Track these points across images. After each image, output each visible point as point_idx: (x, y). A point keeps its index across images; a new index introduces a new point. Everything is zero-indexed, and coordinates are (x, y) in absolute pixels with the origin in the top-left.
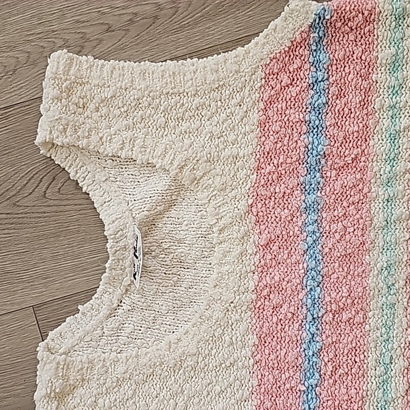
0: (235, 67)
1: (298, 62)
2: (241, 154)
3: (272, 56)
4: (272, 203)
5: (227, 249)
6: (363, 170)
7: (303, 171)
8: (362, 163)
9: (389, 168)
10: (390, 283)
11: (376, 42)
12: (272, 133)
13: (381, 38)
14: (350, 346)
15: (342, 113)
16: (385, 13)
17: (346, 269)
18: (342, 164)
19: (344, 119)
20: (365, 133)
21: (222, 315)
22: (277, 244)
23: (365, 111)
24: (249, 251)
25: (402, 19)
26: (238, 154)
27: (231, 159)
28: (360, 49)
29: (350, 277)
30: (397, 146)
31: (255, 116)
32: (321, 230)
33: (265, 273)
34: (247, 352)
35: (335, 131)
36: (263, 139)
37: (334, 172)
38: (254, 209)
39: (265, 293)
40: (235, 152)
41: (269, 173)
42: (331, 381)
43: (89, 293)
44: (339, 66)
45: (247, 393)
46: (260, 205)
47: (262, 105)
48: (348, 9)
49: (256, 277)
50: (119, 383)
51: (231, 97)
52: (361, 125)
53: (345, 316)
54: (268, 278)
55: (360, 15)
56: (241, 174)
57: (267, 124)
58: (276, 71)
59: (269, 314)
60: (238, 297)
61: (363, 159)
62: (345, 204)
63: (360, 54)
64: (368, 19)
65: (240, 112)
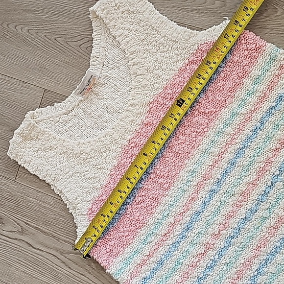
0: (187, 38)
2: (162, 77)
3: (206, 41)
4: (161, 108)
5: (128, 115)
6: (210, 120)
8: (212, 117)
9: (222, 127)
10: (189, 179)
11: (255, 64)
12: (182, 77)
13: (258, 63)
14: (154, 196)
15: (219, 88)
16: (267, 53)
17: (174, 159)
18: (203, 111)
19: (218, 92)
20: (223, 104)
21: (109, 143)
22: (152, 127)
23: (229, 94)
24: (137, 122)
25: (273, 60)
26: (161, 76)
27: (157, 76)
28: (246, 62)
29: (173, 164)
30: (233, 120)
31: (180, 65)
32: (175, 134)
33: (138, 137)
34: (110, 167)
35: (210, 94)
36: (177, 77)
37: (197, 112)
38: (151, 105)
39: (132, 145)
40: (161, 74)
41: (168, 94)
42: (136, 206)
44: (232, 65)
45: (99, 186)
46: (155, 105)
47: (187, 62)
48: (250, 37)
49: (133, 135)
52: (223, 99)
53: (161, 181)
54: (138, 140)
55: (255, 45)
56: (156, 86)
57: (183, 72)
58: (203, 49)
59: (129, 156)
60: (120, 139)
61: (214, 115)
62: (192, 130)
63: (244, 65)
64: (257, 49)
65: (175, 58)
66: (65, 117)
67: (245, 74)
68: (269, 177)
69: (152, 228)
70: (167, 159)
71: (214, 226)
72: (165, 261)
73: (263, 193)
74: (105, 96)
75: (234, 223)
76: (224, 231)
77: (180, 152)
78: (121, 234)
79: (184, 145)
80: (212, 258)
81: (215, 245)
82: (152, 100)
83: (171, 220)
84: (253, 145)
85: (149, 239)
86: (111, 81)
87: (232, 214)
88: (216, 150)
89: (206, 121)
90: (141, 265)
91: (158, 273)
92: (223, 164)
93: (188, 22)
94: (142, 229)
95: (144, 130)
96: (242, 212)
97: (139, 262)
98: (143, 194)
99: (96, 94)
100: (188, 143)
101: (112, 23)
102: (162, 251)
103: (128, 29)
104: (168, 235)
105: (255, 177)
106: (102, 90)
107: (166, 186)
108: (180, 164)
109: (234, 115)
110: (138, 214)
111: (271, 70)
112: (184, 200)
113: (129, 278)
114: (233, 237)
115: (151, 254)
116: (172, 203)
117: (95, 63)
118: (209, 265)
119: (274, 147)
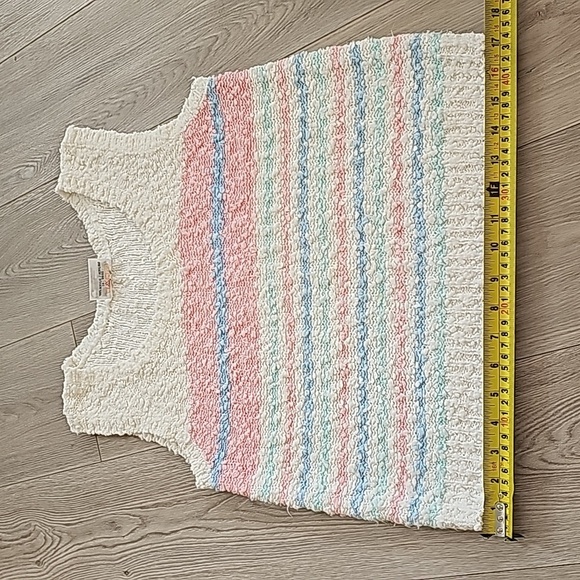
0: (166, 136)
1: (205, 127)
3: (187, 124)
4: (191, 241)
7: (210, 214)
8: (249, 206)
9: (266, 209)
10: (272, 304)
13: (255, 102)
14: (248, 357)
17: (242, 293)
18: (235, 208)
20: (249, 181)
21: (164, 331)
23: (247, 164)
26: (169, 203)
27: (164, 208)
28: (243, 112)
29: (245, 299)
30: (271, 191)
31: (180, 173)
33: (189, 297)
34: (182, 360)
35: (230, 181)
36: (185, 190)
37: (230, 214)
38: (180, 246)
39: (189, 313)
40: (167, 202)
43: (90, 317)
46: (183, 243)
47: (184, 164)
49: (182, 300)
50: (111, 387)
51: (165, 158)
53: (243, 333)
56: (171, 219)
57: (188, 179)
59: (194, 330)
60: (172, 316)
61: (249, 203)
63: (242, 117)
64: (244, 87)
65: (170, 170)
66: (107, 337)
67: (250, 126)
68: (352, 229)
69: (270, 400)
70: (235, 299)
71: (333, 341)
72: (309, 434)
73: (358, 254)
74: (131, 277)
75: (351, 319)
76: (348, 340)
77: (242, 278)
78: (242, 437)
79: (241, 267)
80: (357, 385)
81: (349, 366)
82: (177, 241)
83: (283, 372)
84: (310, 203)
85: (275, 418)
86: (127, 253)
87: (342, 309)
88: (277, 244)
89: (245, 217)
90: (287, 462)
91: (312, 456)
92: (296, 254)
93: (161, 119)
94: (260, 411)
95: (190, 283)
96: (353, 298)
97: (281, 460)
98: (234, 365)
99: (121, 283)
100: (243, 261)
101: (88, 187)
102: (298, 423)
103: (107, 179)
104: (292, 396)
105: (338, 241)
106: (123, 273)
107: (253, 334)
108: (251, 293)
109: (268, 185)
110: (245, 396)
111: (272, 96)
112: (282, 335)
113: (281, 488)
114: (363, 338)
115: (288, 436)
116: (272, 350)
117: (99, 247)
118: (360, 399)
119: (334, 187)
